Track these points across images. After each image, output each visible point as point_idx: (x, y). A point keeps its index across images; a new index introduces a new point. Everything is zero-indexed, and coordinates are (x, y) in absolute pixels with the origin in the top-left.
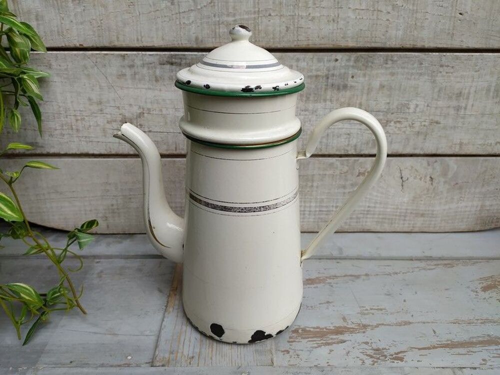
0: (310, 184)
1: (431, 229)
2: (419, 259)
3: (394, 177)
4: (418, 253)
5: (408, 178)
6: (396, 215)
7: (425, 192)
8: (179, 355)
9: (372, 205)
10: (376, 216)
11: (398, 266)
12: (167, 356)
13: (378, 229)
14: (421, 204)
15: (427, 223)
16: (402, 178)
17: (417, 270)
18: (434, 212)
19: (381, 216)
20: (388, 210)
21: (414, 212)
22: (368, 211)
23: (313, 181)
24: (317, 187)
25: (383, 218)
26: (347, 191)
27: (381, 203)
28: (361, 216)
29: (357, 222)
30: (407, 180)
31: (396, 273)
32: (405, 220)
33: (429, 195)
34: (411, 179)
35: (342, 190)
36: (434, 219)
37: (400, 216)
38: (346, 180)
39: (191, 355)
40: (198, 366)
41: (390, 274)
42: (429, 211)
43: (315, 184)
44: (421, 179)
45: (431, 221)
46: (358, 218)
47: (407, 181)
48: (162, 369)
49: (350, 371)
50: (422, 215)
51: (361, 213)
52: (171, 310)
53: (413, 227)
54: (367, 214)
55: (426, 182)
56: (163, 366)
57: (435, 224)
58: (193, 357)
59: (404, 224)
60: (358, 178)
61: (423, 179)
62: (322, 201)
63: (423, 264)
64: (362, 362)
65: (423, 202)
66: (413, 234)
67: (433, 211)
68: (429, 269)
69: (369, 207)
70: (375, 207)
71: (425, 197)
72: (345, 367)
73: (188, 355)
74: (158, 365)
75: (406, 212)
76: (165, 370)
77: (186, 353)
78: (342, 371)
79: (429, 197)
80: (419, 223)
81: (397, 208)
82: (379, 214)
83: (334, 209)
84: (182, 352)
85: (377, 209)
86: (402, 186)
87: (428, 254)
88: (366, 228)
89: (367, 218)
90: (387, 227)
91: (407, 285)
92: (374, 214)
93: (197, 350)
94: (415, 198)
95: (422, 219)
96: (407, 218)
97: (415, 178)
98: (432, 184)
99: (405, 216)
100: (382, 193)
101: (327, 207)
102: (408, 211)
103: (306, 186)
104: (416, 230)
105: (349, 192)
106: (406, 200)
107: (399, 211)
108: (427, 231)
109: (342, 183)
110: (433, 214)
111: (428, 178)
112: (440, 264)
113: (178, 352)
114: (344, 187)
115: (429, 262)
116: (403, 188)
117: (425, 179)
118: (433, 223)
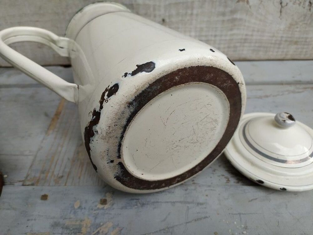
0: (189, 12)
1: (302, 57)
2: (289, 83)
3: (273, 3)
4: (288, 78)
5: (287, 4)
6: (271, 43)
7: (302, 18)
8: (50, 174)
9: (250, 33)
10: (253, 45)
11: (269, 90)
12: (38, 175)
13: (254, 57)
14: (296, 31)
15: (300, 50)
16: (281, 3)
17: (287, 93)
18: (308, 40)
19: (257, 45)
20: (265, 38)
21: (289, 39)
22: (246, 39)
23: (192, 8)
24: (197, 15)
25: (259, 47)
26: (227, 18)
27: (258, 31)
28: (238, 45)
29: (234, 51)
30: (286, 5)
31: (267, 96)
32: (279, 48)
33: (306, 22)
34: (291, 4)
35: (221, 18)
36: (305, 47)
37: (275, 44)
38: (226, 6)
39: (60, 175)
40: (65, 185)
41: (260, 97)
42: (302, 38)
43: (195, 12)
44: (299, 4)
45: (303, 48)
46: (235, 47)
47: (286, 7)
48: (30, 188)
49: (214, 190)
50: (296, 43)
51: (238, 42)
52: (51, 132)
53: (286, 55)
54: (245, 42)
55: (304, 8)
56: (33, 185)
57: (306, 52)
58: (62, 177)
59: (277, 52)
60: (238, 4)
61: (302, 4)
62: (202, 29)
63: (292, 88)
64: (227, 180)
65: (298, 30)
66: (285, 62)
67: (306, 38)
68: (298, 92)
69: (246, 35)
70: (252, 35)
71: (301, 24)
72: (209, 186)
73: (58, 174)
74: (27, 184)
75: (281, 40)
76: (34, 189)
77: (56, 173)
78: (206, 190)
79: (304, 24)
80: (292, 51)
81: (273, 36)
82: (256, 42)
83: (213, 38)
84: (53, 172)
85: (254, 37)
86: (281, 12)
87: (298, 78)
88: (243, 56)
89: (244, 46)
90: (262, 55)
91: (276, 106)
92: (250, 43)
93: (67, 170)
94: (291, 25)
95: (295, 46)
96: (282, 46)
97: (294, 3)
98: (310, 9)
99: (280, 44)
100: (261, 20)
101: (206, 36)
102: (284, 39)
103: (186, 14)
104: (289, 57)
105: (228, 20)
106: (282, 27)
107: (274, 39)
108: (299, 58)
109: (221, 9)
110: (306, 42)
111: (307, 3)
112: (308, 88)
113: (49, 171)
114: (224, 14)
115: (298, 86)
116: (281, 15)
117: (304, 4)
118: (305, 50)
